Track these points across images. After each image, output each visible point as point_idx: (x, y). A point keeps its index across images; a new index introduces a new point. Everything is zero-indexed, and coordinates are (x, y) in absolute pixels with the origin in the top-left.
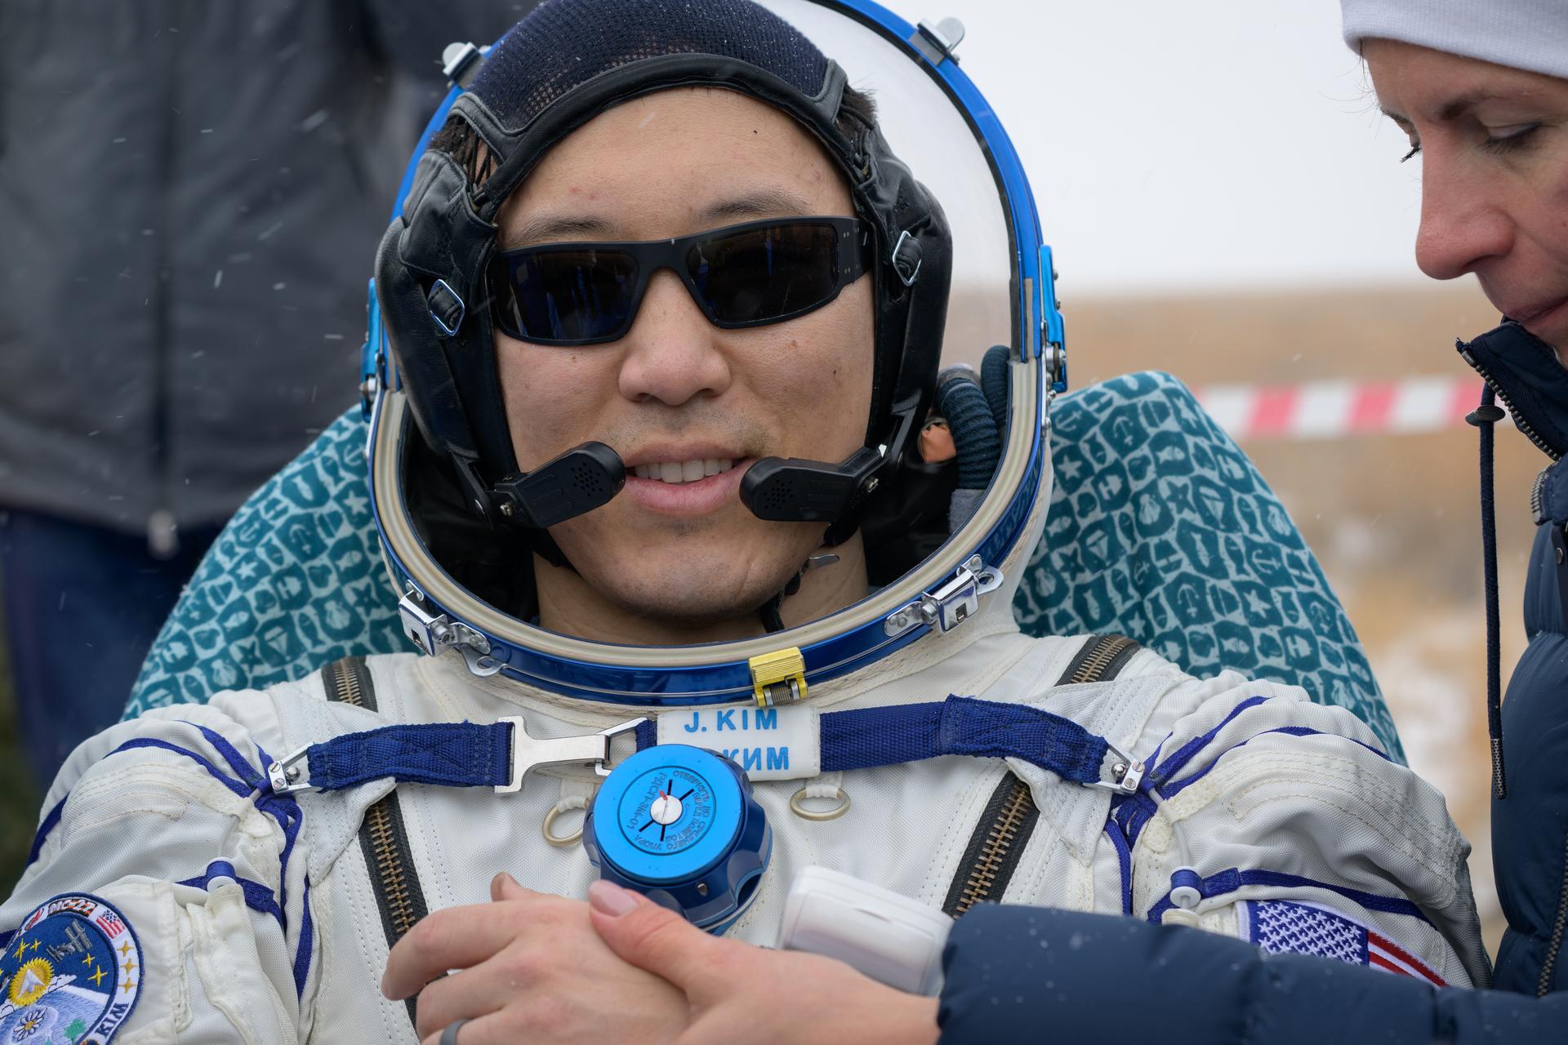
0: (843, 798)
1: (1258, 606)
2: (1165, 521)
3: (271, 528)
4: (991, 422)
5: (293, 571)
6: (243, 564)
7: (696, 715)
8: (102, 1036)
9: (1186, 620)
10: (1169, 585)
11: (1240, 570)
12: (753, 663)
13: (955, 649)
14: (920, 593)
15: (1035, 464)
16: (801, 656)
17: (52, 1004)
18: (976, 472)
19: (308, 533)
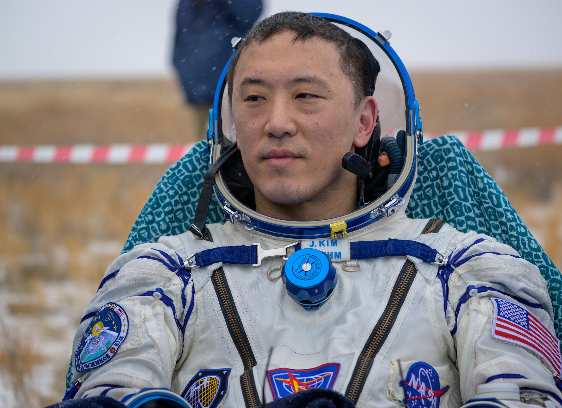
0: (358, 266)
1: (477, 212)
2: (450, 185)
3: (179, 179)
4: (400, 153)
5: (186, 193)
6: (170, 190)
7: (313, 242)
8: (116, 346)
9: (456, 216)
10: (451, 205)
11: (472, 200)
12: (331, 226)
13: (390, 222)
14: (381, 205)
15: (414, 167)
16: (346, 224)
17: (103, 335)
18: (396, 168)
19: (191, 181)
